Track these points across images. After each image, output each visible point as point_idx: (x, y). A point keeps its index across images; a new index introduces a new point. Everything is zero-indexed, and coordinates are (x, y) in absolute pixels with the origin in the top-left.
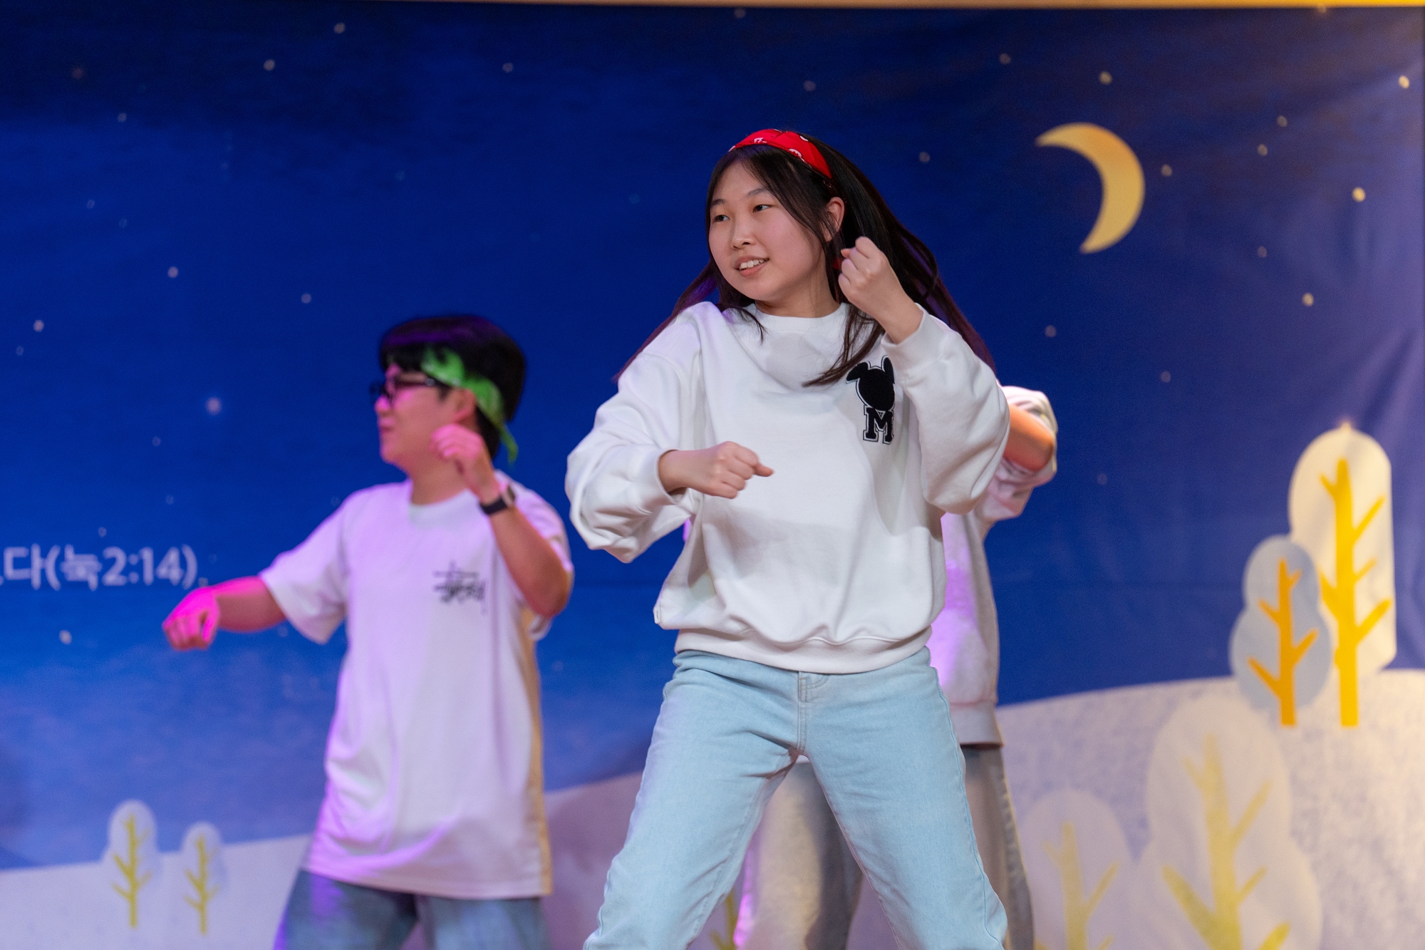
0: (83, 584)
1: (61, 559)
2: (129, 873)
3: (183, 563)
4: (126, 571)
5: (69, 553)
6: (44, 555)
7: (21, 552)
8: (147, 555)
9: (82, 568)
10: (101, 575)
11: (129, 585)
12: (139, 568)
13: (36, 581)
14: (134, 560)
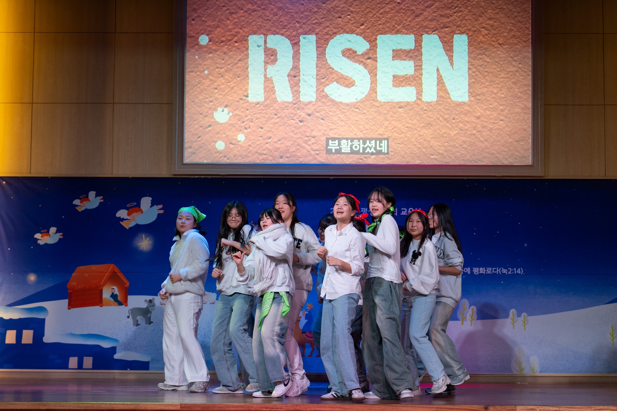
1: (501, 270)
2: (513, 320)
6: (499, 269)
8: (515, 269)
9: (505, 271)
10: (508, 272)
11: (512, 274)
12: (514, 271)
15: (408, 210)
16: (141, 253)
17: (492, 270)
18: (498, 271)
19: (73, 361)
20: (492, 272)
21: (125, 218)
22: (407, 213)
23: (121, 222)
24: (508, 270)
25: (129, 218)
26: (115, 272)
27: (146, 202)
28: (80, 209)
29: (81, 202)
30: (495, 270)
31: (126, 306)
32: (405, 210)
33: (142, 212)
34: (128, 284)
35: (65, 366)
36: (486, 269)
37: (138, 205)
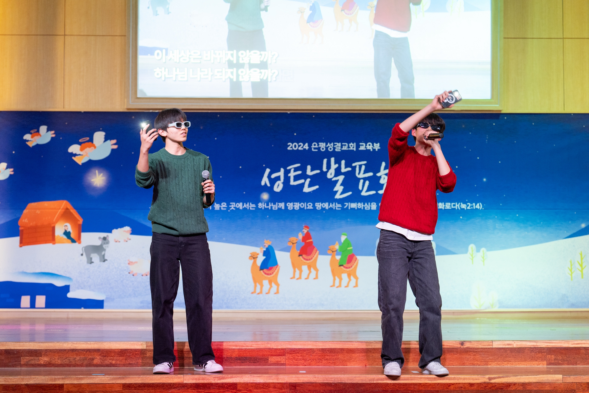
0: (464, 209)
1: (460, 205)
3: (480, 206)
4: (470, 207)
5: (462, 203)
6: (458, 204)
7: (454, 204)
8: (474, 204)
9: (464, 206)
10: (467, 207)
11: (471, 209)
12: (473, 206)
13: (456, 208)
14: (472, 205)
15: (366, 145)
16: (95, 189)
17: (451, 206)
18: (457, 206)
19: (25, 300)
20: (451, 207)
21: (78, 153)
22: (366, 148)
23: (73, 158)
24: (467, 205)
25: (81, 153)
26: (67, 209)
27: (99, 136)
28: (31, 144)
29: (32, 137)
30: (454, 205)
31: (80, 243)
32: (363, 145)
33: (95, 147)
34: (81, 221)
35: (17, 305)
36: (445, 204)
37: (91, 140)
